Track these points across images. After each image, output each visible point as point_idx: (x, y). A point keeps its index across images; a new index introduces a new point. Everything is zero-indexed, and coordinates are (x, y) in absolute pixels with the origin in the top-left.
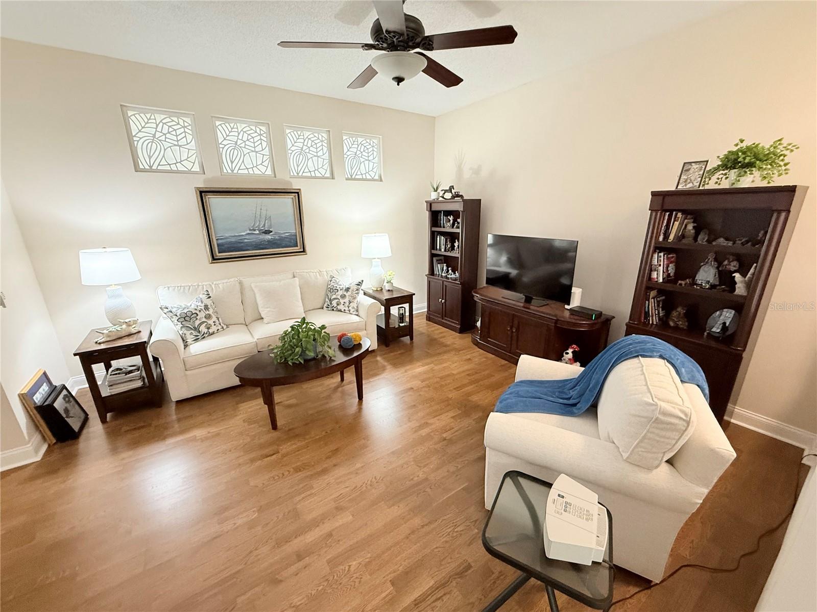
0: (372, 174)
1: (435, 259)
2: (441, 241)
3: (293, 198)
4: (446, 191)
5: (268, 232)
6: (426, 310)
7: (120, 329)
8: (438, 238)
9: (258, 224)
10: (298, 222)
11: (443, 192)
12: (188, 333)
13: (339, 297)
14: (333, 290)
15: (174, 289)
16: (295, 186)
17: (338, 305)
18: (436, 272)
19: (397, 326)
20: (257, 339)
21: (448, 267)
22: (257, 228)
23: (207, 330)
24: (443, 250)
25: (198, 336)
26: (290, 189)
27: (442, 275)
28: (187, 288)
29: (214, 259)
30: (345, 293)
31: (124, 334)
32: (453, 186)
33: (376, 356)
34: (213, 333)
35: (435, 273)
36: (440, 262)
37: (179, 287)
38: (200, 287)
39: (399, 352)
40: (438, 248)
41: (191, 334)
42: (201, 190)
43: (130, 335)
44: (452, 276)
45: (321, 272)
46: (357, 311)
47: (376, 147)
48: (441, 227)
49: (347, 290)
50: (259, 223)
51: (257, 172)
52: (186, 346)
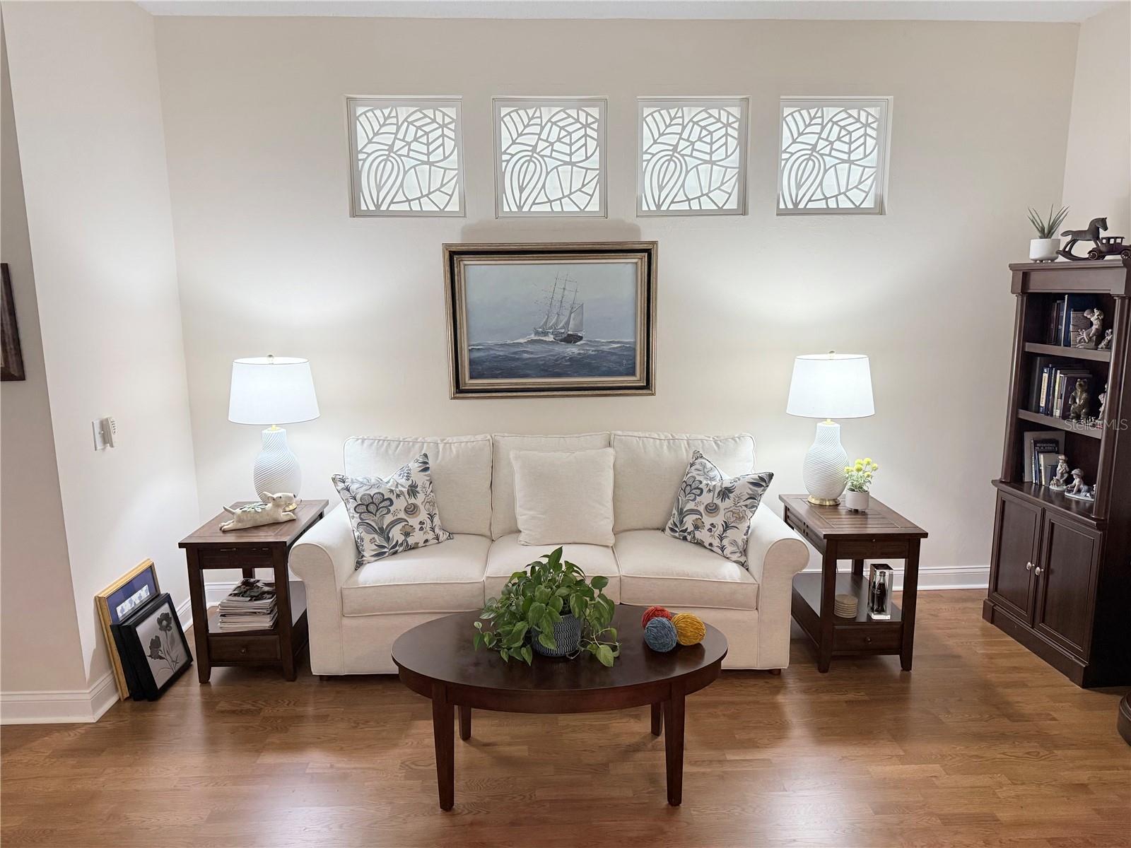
0: (857, 196)
1: (1029, 438)
2: (1052, 385)
3: (636, 263)
4: (1077, 236)
5: (572, 339)
6: (987, 586)
7: (260, 510)
8: (1045, 376)
9: (554, 320)
10: (641, 319)
11: (1069, 238)
12: (367, 537)
13: (701, 509)
14: (691, 488)
15: (371, 444)
16: (647, 236)
17: (696, 527)
18: (1029, 476)
19: (863, 619)
20: (488, 577)
21: (1071, 465)
22: (551, 331)
23: (403, 538)
24: (1057, 413)
25: (384, 547)
26: (633, 243)
27: (1047, 489)
28: (394, 445)
29: (460, 390)
30: (718, 501)
31: (266, 520)
32: (1104, 220)
33: (778, 690)
34: (415, 547)
35: (1027, 479)
36: (1050, 447)
37: (381, 442)
38: (417, 446)
39: (851, 696)
40: (1043, 404)
41: (373, 541)
42: (454, 249)
43: (276, 524)
44: (1081, 497)
45: (674, 439)
46: (745, 552)
47: (874, 125)
48: (1057, 343)
49: (725, 493)
50: (557, 320)
51: (569, 207)
52: (359, 564)
